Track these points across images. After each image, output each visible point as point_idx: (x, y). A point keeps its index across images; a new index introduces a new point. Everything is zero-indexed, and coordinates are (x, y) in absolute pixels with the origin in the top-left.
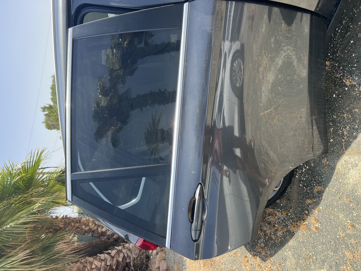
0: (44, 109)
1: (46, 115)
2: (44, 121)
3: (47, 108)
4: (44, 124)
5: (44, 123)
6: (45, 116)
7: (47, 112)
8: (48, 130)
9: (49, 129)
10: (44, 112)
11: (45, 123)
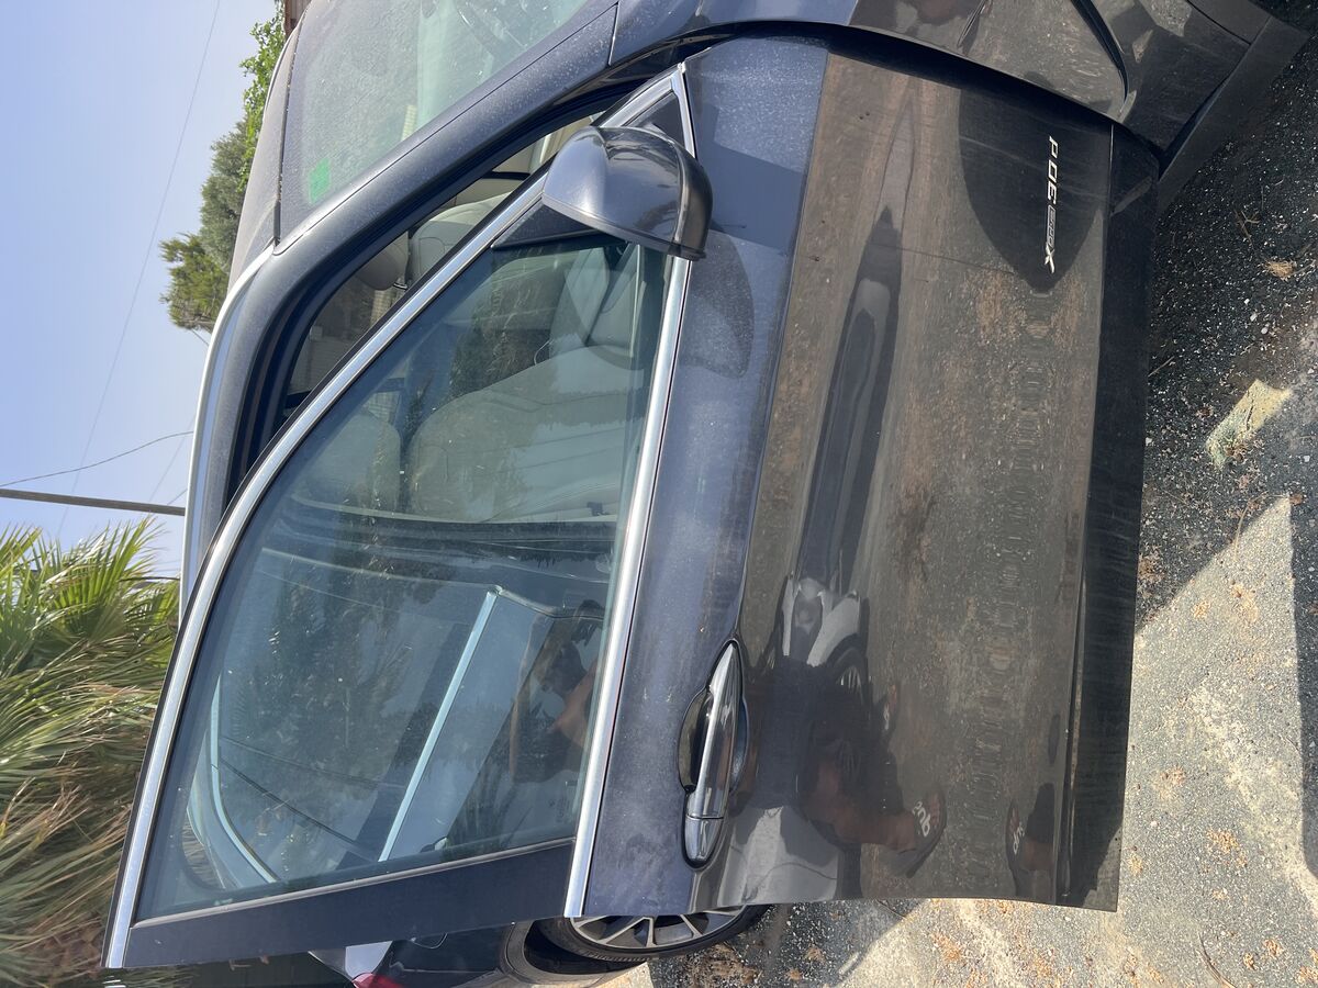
0: (172, 249)
1: (178, 273)
2: (166, 293)
3: (184, 248)
4: (167, 306)
5: (168, 300)
6: (172, 277)
7: (181, 264)
8: (176, 327)
9: (181, 324)
10: (172, 260)
11: (171, 302)
